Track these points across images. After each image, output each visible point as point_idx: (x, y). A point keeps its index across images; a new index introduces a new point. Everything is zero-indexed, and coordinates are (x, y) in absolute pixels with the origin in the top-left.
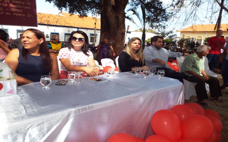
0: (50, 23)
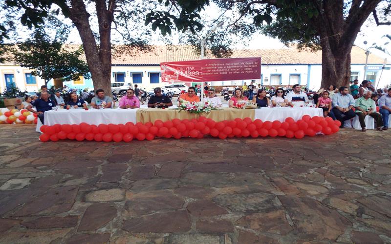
0: (271, 62)
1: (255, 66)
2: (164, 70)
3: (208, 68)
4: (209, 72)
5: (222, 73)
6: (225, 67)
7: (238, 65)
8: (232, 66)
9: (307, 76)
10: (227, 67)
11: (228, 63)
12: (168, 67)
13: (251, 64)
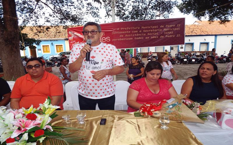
1: (177, 29)
2: (73, 37)
3: (120, 33)
4: (121, 38)
5: (137, 38)
6: (140, 31)
7: (156, 29)
8: (149, 29)
9: (214, 44)
10: (142, 31)
11: (144, 26)
12: (76, 33)
13: (173, 27)
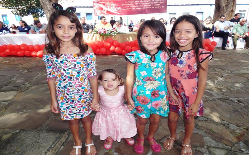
0: (183, 3)
1: (163, 2)
2: (96, 7)
3: (127, 5)
4: (128, 8)
5: (138, 8)
7: (150, 2)
8: (145, 2)
10: (141, 4)
12: (98, 4)
13: (160, 1)
